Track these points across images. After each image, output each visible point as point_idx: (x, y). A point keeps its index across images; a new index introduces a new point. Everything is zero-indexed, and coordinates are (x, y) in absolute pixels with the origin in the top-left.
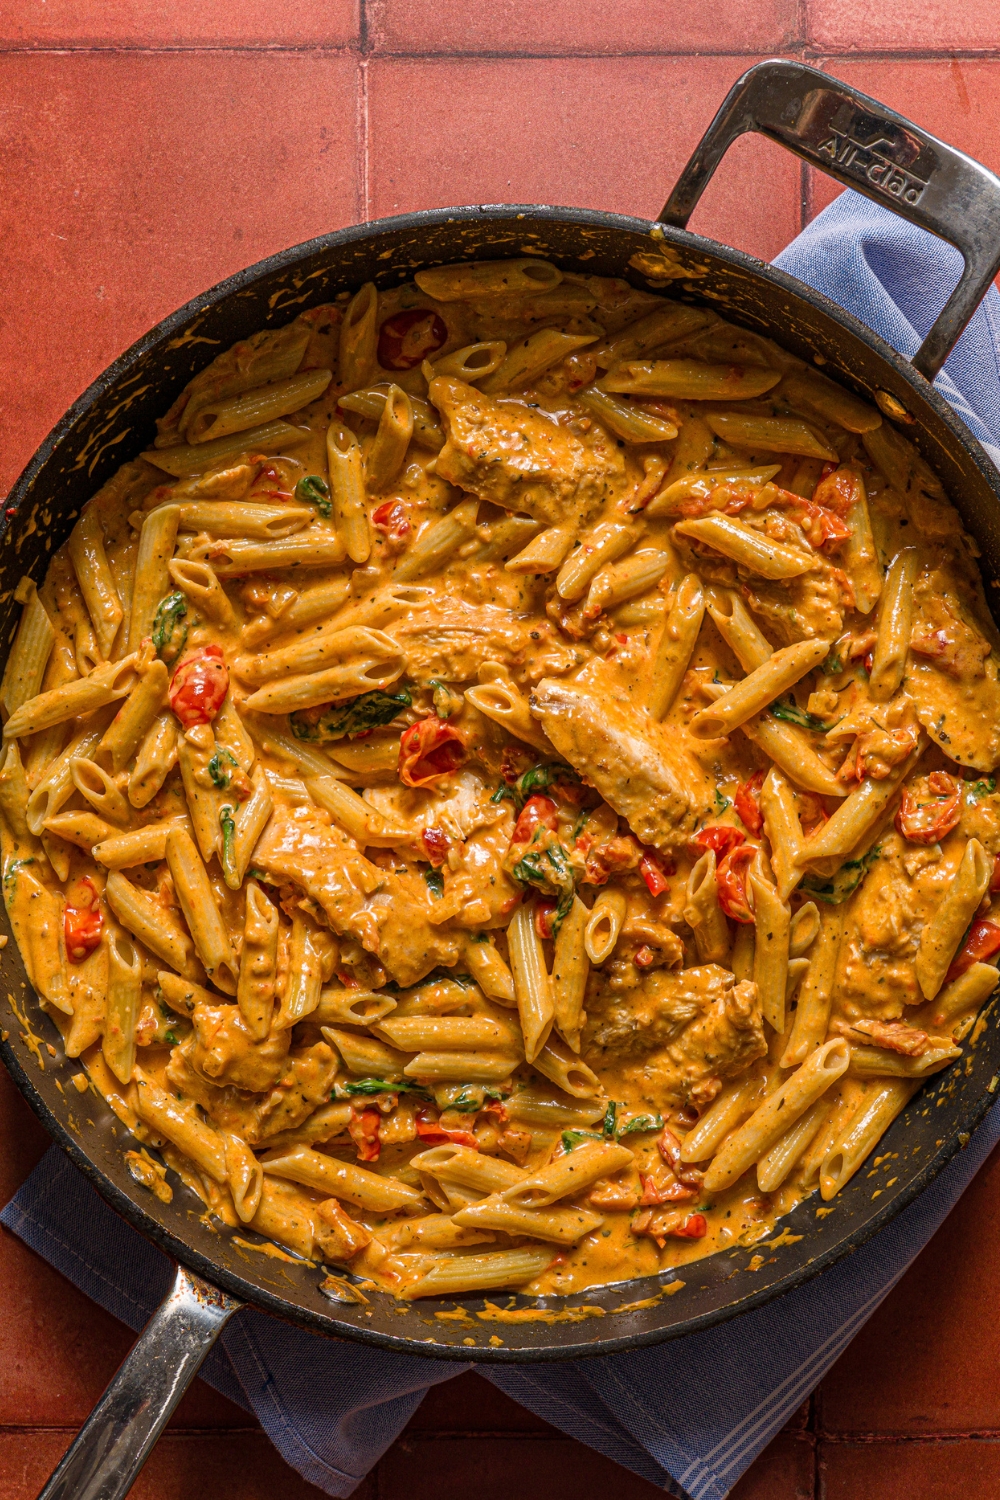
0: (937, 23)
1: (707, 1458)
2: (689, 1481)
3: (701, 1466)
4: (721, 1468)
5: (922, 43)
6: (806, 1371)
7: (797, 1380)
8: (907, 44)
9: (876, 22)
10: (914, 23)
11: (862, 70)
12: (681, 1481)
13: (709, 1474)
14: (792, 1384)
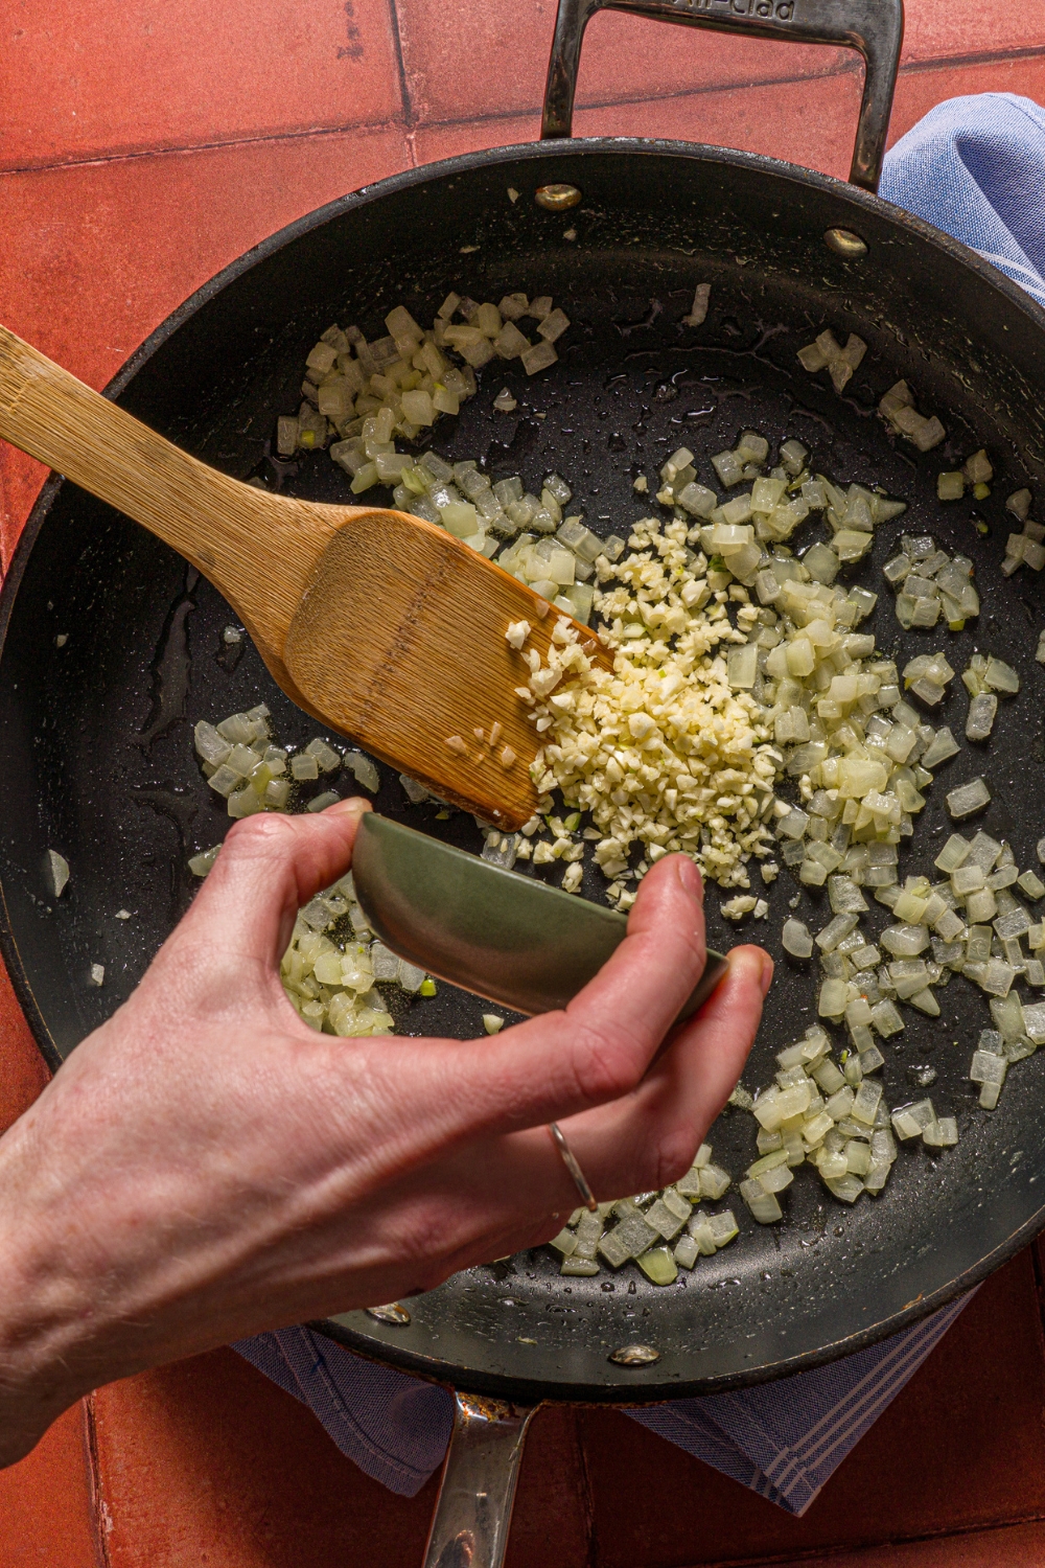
0: (992, 25)
1: (796, 1447)
2: (775, 1474)
3: (790, 1456)
4: (811, 1460)
5: (979, 46)
6: (903, 1353)
7: (893, 1362)
8: (965, 46)
9: (930, 31)
10: (968, 27)
11: (922, 81)
12: (768, 1473)
13: (799, 1466)
14: (887, 1368)
